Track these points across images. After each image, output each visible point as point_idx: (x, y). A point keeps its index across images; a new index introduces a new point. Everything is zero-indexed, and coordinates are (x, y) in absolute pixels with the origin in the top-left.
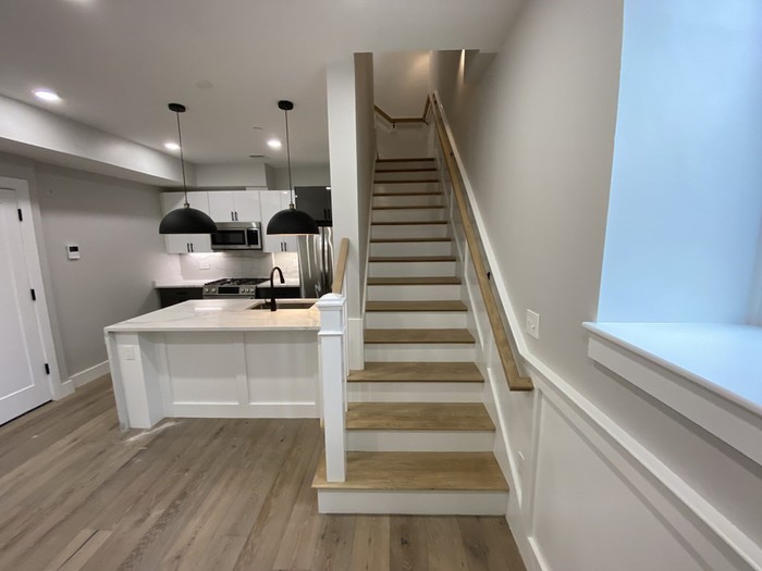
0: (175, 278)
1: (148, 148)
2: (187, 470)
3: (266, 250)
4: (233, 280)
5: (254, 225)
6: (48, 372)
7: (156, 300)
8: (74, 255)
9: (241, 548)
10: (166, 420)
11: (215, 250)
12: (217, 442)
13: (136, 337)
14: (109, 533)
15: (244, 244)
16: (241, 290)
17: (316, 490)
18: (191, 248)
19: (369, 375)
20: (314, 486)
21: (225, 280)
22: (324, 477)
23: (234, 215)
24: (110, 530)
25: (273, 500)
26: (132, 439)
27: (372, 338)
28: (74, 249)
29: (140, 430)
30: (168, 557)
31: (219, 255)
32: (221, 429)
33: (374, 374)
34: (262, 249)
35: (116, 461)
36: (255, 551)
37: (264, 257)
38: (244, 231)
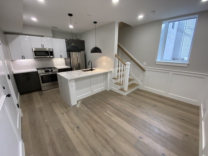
10: (77, 102)
13: (74, 80)
15: (49, 56)
16: (53, 70)
24: (107, 111)
34: (54, 57)
37: (50, 60)
38: (48, 51)
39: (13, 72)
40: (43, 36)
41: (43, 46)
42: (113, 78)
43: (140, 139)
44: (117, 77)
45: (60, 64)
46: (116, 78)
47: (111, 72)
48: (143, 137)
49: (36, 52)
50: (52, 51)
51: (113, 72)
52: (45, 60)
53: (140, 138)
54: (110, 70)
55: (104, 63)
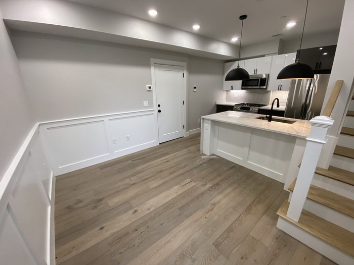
0: (223, 101)
1: (225, 42)
2: (220, 176)
3: (268, 89)
4: (247, 104)
5: (264, 76)
6: (184, 128)
7: (215, 109)
8: (195, 90)
9: (237, 216)
10: (213, 155)
11: (242, 89)
12: (231, 171)
13: (210, 122)
14: (195, 184)
15: (257, 86)
16: (251, 109)
17: (278, 216)
18: (232, 88)
19: (331, 174)
20: (277, 213)
21: (244, 103)
22: (285, 213)
23: (256, 71)
24: (195, 182)
25: (253, 206)
26: (203, 157)
27: (340, 152)
28: (195, 88)
29: (205, 155)
30: (211, 202)
31: (244, 91)
32: (233, 167)
33: (336, 175)
34: (266, 89)
35: (198, 162)
36: (242, 222)
43: (133, 210)
48: (135, 214)
50: (266, 79)
53: (136, 211)
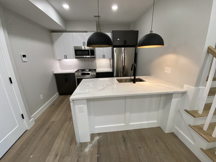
0: (59, 70)
6: (23, 118)
15: (89, 55)
16: (90, 74)
18: (66, 57)
28: (24, 56)
34: (95, 57)
37: (93, 61)
38: (89, 50)
39: (53, 72)
40: (86, 32)
41: (84, 43)
42: (186, 111)
44: (200, 112)
45: (104, 66)
46: (196, 112)
47: (184, 93)
49: (77, 51)
50: (94, 50)
51: (190, 95)
52: (87, 61)
54: (182, 87)
55: (168, 70)
